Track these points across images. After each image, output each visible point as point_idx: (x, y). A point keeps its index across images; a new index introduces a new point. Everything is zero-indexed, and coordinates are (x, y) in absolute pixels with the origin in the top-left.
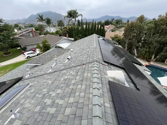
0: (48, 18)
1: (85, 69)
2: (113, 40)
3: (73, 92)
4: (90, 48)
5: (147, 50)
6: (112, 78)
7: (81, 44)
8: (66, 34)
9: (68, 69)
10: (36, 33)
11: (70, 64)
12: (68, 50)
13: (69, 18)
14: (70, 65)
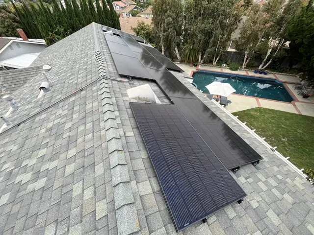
1: (85, 97)
2: (138, 34)
3: (72, 141)
4: (89, 56)
5: (192, 47)
6: (135, 99)
7: (66, 51)
8: (14, 29)
9: (49, 110)
11: (52, 97)
12: (35, 69)
14: (51, 100)
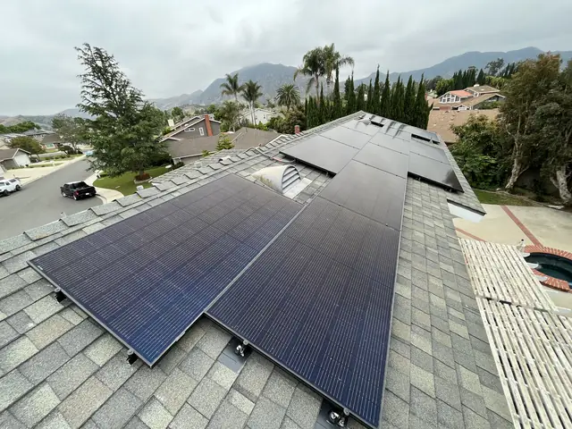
0: (251, 82)
6: (257, 177)
8: (294, 126)
10: (214, 126)
13: (311, 73)
